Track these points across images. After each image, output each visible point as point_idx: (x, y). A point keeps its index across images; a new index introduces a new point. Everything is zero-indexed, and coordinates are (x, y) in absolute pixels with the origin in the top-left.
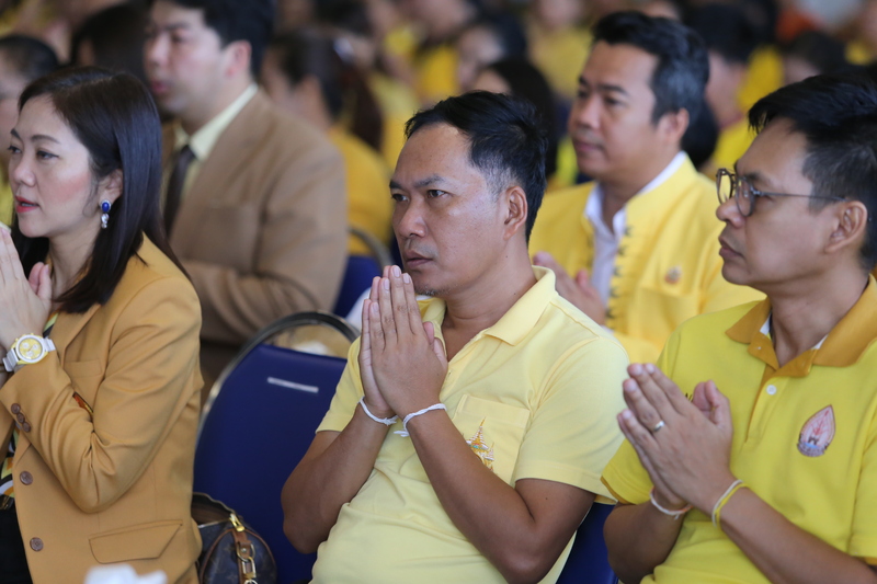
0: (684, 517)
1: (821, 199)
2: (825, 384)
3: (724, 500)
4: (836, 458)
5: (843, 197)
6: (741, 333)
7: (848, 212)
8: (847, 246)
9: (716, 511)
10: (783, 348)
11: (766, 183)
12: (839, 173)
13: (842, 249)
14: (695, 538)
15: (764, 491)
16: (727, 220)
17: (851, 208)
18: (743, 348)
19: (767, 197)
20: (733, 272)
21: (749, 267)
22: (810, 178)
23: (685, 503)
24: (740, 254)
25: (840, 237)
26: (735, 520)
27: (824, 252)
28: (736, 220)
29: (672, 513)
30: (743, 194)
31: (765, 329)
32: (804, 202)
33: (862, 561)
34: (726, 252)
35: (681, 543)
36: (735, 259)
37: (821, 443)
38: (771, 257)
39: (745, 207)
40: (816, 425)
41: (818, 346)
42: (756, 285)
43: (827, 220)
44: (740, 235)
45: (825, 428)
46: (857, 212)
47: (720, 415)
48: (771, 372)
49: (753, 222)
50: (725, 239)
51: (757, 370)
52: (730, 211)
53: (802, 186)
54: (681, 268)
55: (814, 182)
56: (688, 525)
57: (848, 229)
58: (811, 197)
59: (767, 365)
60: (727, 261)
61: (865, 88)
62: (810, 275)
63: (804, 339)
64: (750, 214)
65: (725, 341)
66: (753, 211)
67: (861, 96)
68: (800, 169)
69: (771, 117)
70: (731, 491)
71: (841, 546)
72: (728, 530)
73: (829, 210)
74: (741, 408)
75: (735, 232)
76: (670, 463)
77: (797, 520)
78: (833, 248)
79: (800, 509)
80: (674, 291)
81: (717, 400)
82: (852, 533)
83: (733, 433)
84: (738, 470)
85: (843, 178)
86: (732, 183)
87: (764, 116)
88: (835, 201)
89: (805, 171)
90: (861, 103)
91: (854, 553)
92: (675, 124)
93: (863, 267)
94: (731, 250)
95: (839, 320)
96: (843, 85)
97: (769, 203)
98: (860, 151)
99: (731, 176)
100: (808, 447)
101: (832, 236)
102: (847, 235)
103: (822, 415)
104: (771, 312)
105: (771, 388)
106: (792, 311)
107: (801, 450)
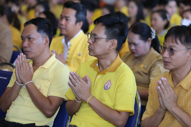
0: (82, 102)
1: (108, 39)
2: (109, 76)
3: (89, 99)
4: (111, 90)
5: (112, 39)
6: (93, 66)
7: (113, 41)
8: (113, 48)
9: (88, 101)
10: (101, 68)
11: (97, 36)
12: (112, 34)
13: (112, 49)
14: (84, 107)
15: (97, 97)
16: (90, 43)
17: (114, 41)
18: (93, 69)
19: (98, 38)
20: (91, 54)
21: (94, 53)
22: (106, 35)
23: (82, 100)
24: (92, 50)
25: (112, 47)
26: (91, 103)
27: (109, 49)
28: (91, 43)
29: (79, 102)
30: (93, 38)
31: (97, 65)
32: (105, 40)
33: (116, 110)
34: (90, 49)
35: (81, 108)
36: (91, 51)
37: (109, 87)
38: (98, 50)
39: (93, 41)
40: (107, 84)
41: (108, 68)
42: (95, 56)
43: (109, 43)
44: (92, 46)
45: (109, 84)
46: (115, 41)
47: (88, 82)
48: (99, 73)
49: (95, 44)
50: (89, 47)
51: (96, 73)
52: (90, 41)
53: (105, 36)
54: (81, 53)
55: (107, 36)
56: (82, 104)
57: (114, 45)
58: (106, 39)
59: (98, 72)
60: (90, 51)
61: (117, 17)
62: (106, 54)
63: (105, 67)
64: (94, 42)
65: (90, 67)
66: (95, 41)
67: (116, 18)
68: (104, 33)
69: (98, 22)
70: (91, 97)
71: (112, 108)
72: (90, 105)
73: (110, 41)
74: (93, 81)
75: (91, 46)
76: (78, 92)
77: (104, 103)
78: (111, 49)
79: (104, 101)
80: (80, 58)
81: (88, 79)
82: (114, 105)
83: (91, 86)
84: (92, 93)
85: (112, 35)
86: (91, 36)
87: (97, 22)
88: (111, 39)
89: (105, 33)
90: (116, 20)
91: (115, 109)
92: (80, 24)
93: (116, 52)
94: (91, 49)
95: (112, 62)
96: (112, 16)
97: (98, 40)
98: (116, 29)
99: (90, 34)
100: (106, 88)
101: (110, 46)
102: (113, 46)
103: (108, 82)
104: (99, 62)
105: (98, 77)
106: (102, 61)
107: (105, 89)
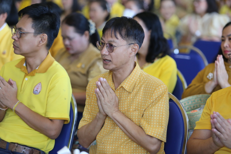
0: (6, 110)
1: (37, 33)
2: (39, 77)
3: (16, 106)
4: (42, 95)
5: (42, 33)
6: (19, 66)
7: (43, 36)
8: (43, 44)
9: (14, 108)
10: (29, 69)
11: (23, 30)
12: (40, 27)
13: (42, 45)
14: (9, 115)
15: (25, 103)
16: (14, 39)
17: (44, 35)
18: (19, 69)
19: (24, 33)
20: (17, 52)
21: (20, 50)
22: (34, 29)
23: (6, 107)
24: (18, 47)
25: (41, 42)
26: (18, 110)
27: (38, 46)
28: (17, 39)
29: (4, 109)
30: (18, 33)
31: (24, 65)
32: (32, 35)
33: (48, 118)
34: (15, 47)
35: (6, 117)
36: (17, 48)
37: (38, 91)
38: (25, 48)
39: (19, 36)
40: (37, 87)
41: (37, 68)
42: (22, 54)
43: (38, 38)
44: (18, 43)
45: (39, 88)
46: (45, 36)
47: (14, 86)
48: (26, 75)
49: (21, 40)
50: (14, 44)
51: (23, 74)
52: (15, 37)
53: (32, 31)
54: (6, 51)
55: (35, 30)
56: (7, 112)
57: (43, 40)
58: (34, 33)
59: (25, 73)
60: (15, 49)
61: (45, 7)
62: (35, 51)
63: (34, 67)
64: (20, 38)
65: (15, 68)
66: (20, 37)
67: (44, 9)
68: (31, 27)
69: (24, 14)
70: (17, 103)
71: (43, 115)
72: (17, 113)
73: (39, 36)
74: (19, 84)
75: (16, 42)
76: (2, 97)
77: (33, 110)
78: (40, 45)
79: (34, 107)
80: (5, 56)
81: (12, 82)
82: (46, 112)
83: (17, 90)
84: (19, 98)
85: (41, 28)
86: (15, 30)
87: (22, 14)
88: (40, 34)
89: (32, 27)
90: (45, 11)
91: (46, 117)
93: (47, 49)
94: (16, 46)
95: (42, 62)
96: (40, 6)
97: (24, 35)
98: (45, 22)
99: (15, 29)
100: (35, 92)
101: (39, 42)
102: (43, 42)
103: (39, 84)
104: (26, 61)
105: (26, 79)
106: (31, 60)
107: (34, 93)
